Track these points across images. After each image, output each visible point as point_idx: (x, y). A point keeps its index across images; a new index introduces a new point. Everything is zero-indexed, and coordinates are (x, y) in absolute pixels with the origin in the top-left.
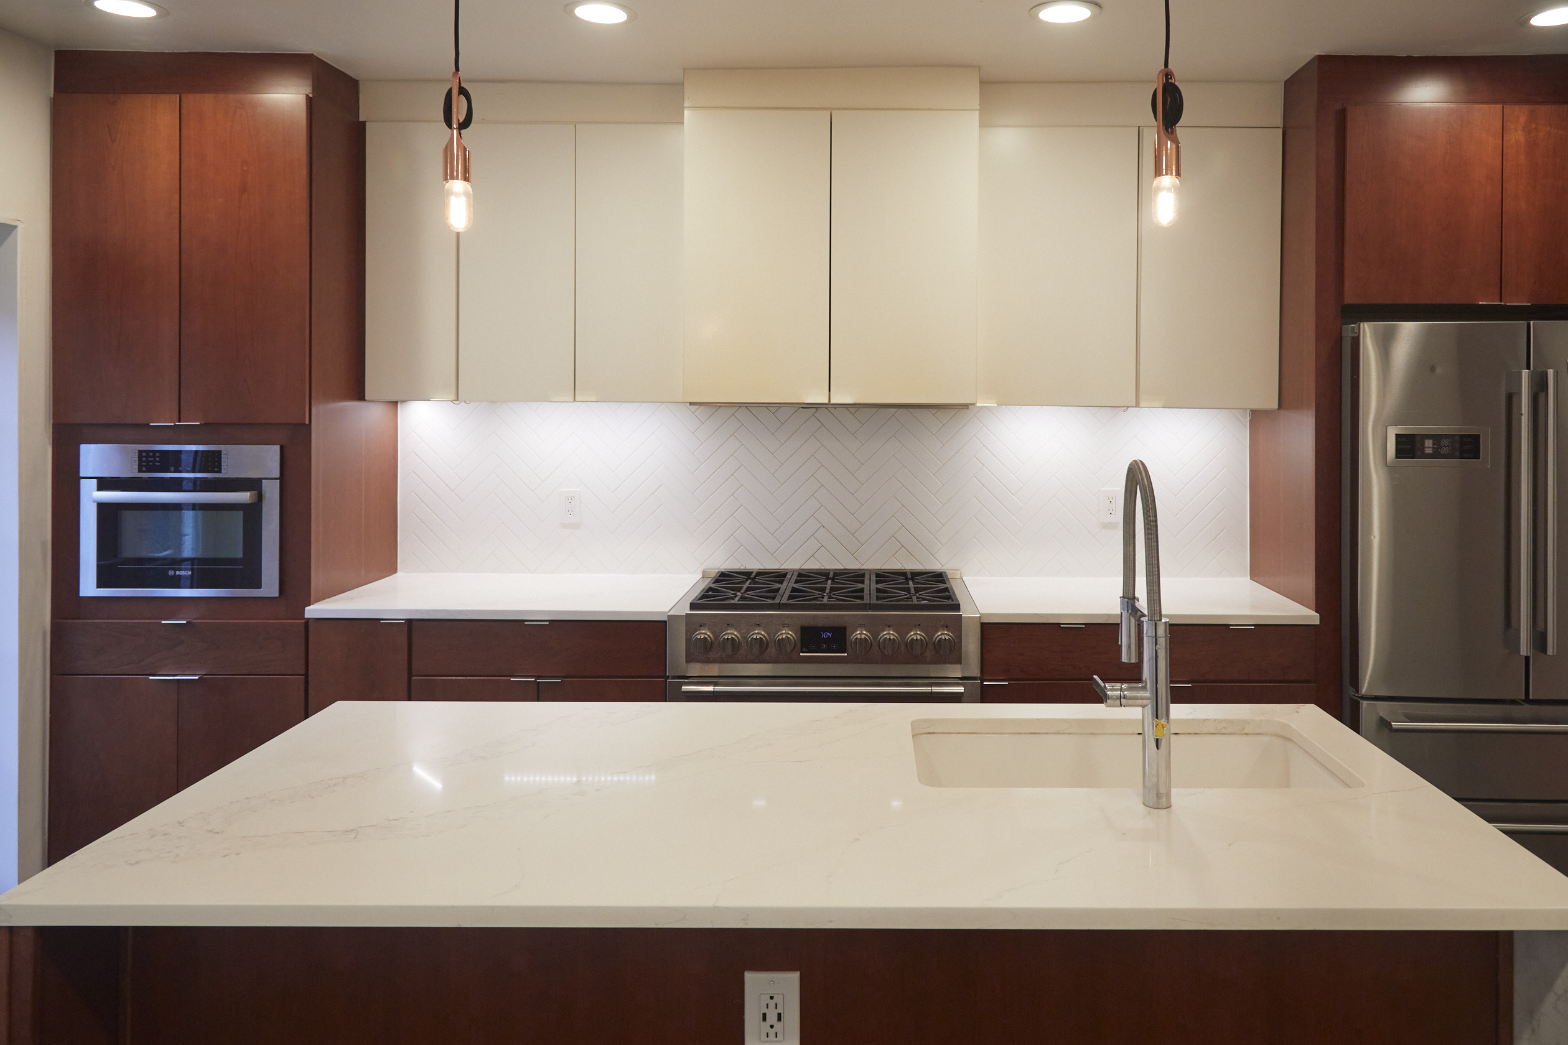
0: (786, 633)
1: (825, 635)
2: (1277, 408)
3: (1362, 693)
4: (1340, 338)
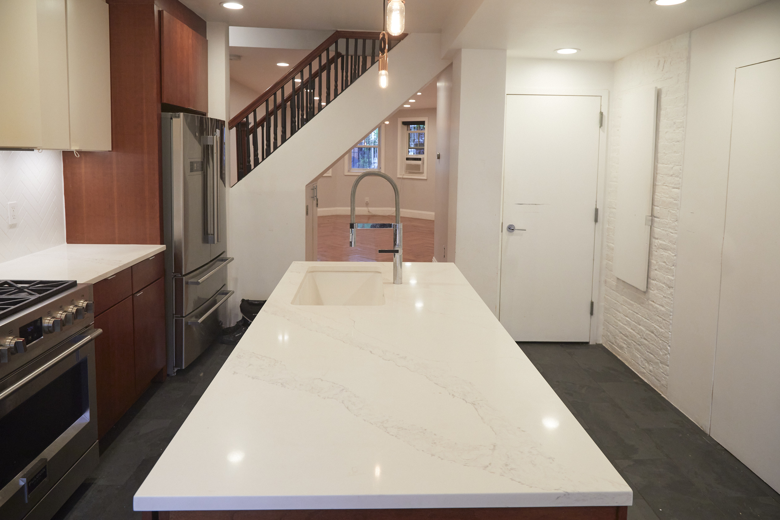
1: (32, 328)
2: (111, 150)
3: (183, 274)
4: (161, 118)
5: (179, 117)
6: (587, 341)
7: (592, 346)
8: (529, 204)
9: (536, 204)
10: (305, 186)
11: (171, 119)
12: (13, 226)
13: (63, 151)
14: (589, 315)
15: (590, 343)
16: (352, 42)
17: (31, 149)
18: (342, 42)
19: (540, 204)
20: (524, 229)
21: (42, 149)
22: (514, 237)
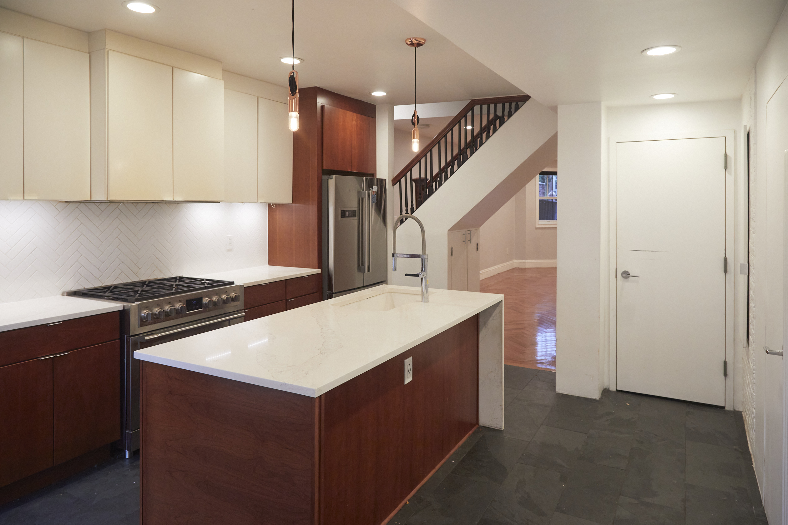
0: (178, 306)
1: (194, 302)
2: (292, 202)
3: (334, 292)
4: (322, 180)
5: (332, 178)
6: (722, 405)
7: (729, 412)
8: (645, 251)
9: (652, 251)
10: (448, 230)
11: (328, 180)
12: (229, 250)
13: (268, 204)
14: (723, 377)
15: (726, 409)
16: (485, 107)
17: (218, 202)
18: (477, 108)
19: (657, 251)
20: (637, 276)
21: (245, 202)
22: (629, 284)
